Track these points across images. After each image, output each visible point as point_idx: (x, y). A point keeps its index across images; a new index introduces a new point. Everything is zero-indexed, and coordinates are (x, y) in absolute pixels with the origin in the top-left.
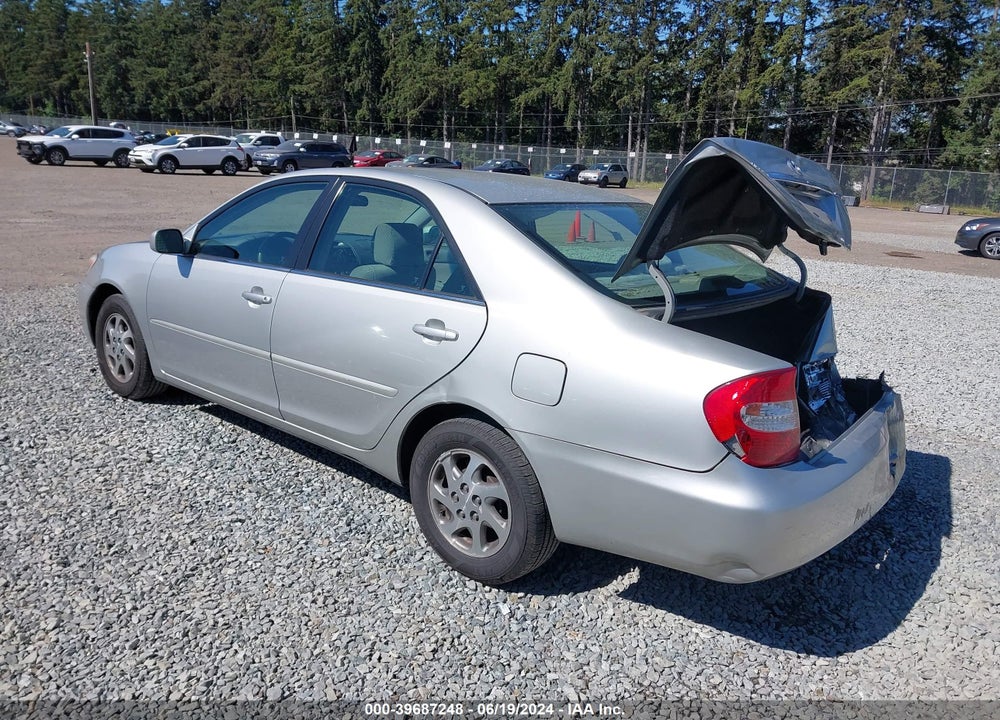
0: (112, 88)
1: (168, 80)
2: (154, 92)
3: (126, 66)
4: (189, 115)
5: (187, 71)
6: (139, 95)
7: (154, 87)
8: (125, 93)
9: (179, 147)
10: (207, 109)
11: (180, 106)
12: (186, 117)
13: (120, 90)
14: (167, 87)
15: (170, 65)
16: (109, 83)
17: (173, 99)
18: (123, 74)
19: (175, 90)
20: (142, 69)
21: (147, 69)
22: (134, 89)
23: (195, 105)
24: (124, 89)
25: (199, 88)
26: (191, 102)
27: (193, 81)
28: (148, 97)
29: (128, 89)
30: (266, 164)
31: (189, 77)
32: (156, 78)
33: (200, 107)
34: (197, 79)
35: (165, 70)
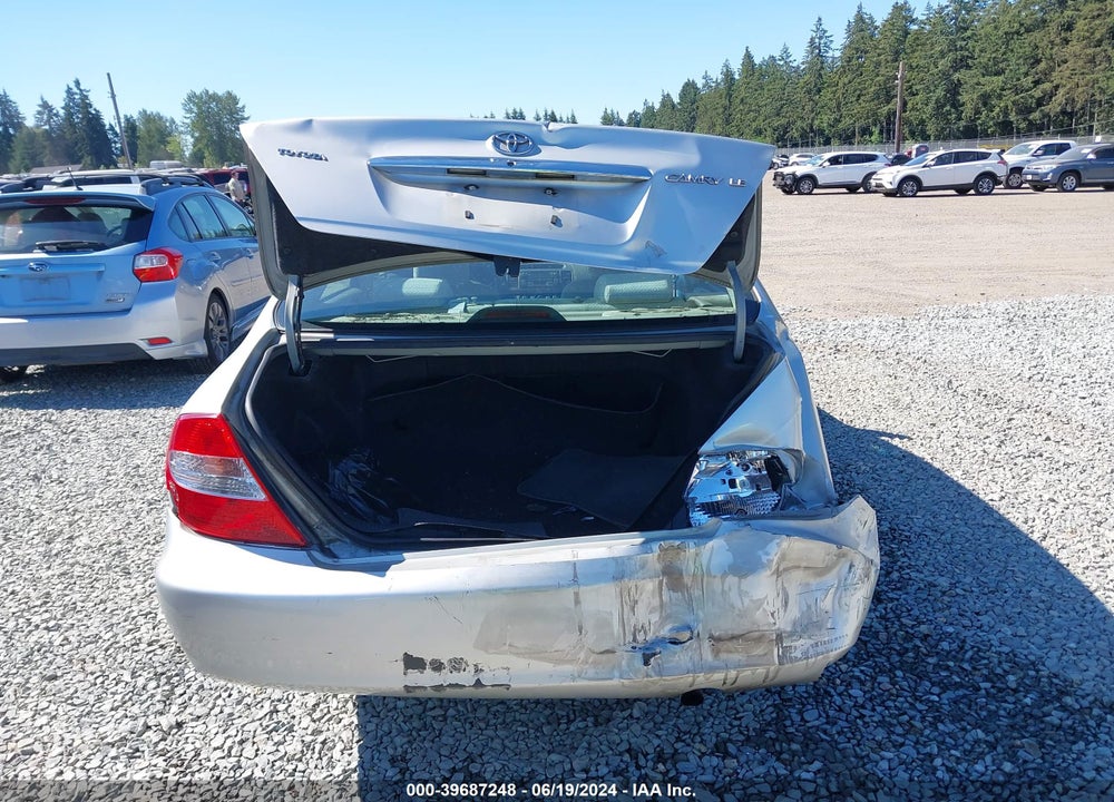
0: (939, 106)
1: (1003, 89)
2: (985, 104)
3: (958, 80)
4: (1021, 126)
5: (1026, 74)
6: (968, 111)
7: (985, 99)
8: (953, 110)
9: (924, 167)
10: (1044, 116)
11: (1013, 117)
12: (1018, 129)
13: (948, 108)
14: (1000, 97)
15: (1007, 72)
16: (937, 101)
17: (1006, 112)
18: (954, 90)
19: (1009, 98)
20: (975, 80)
21: (982, 80)
22: (963, 105)
23: (1030, 112)
24: (953, 106)
25: (1037, 93)
26: (1025, 110)
27: (1032, 85)
28: (978, 112)
29: (956, 105)
30: (1036, 178)
31: (1027, 82)
32: (988, 89)
33: (1036, 116)
34: (1036, 83)
35: (1001, 78)
